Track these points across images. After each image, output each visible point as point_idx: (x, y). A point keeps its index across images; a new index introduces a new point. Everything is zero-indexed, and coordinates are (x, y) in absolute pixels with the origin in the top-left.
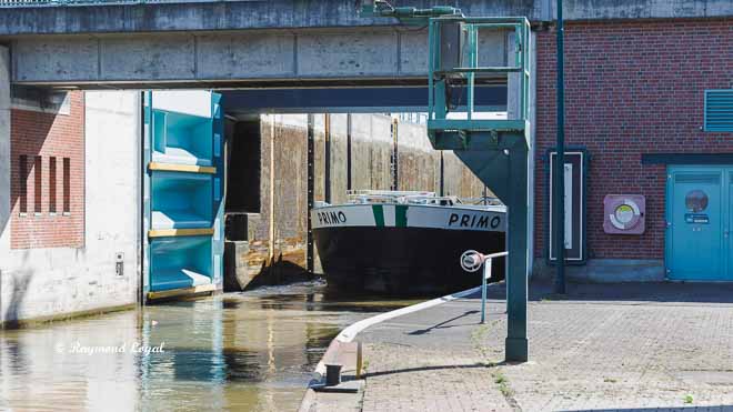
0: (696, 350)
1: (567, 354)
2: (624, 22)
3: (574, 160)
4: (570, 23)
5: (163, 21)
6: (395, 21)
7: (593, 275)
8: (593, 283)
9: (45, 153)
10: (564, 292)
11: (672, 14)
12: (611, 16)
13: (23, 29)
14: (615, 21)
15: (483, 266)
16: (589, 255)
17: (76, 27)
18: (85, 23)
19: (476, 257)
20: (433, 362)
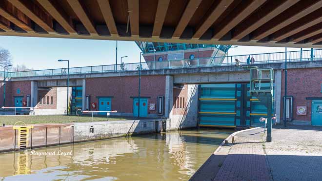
0: (314, 141)
1: (281, 140)
2: (302, 69)
3: (290, 99)
4: (289, 69)
5: (202, 71)
6: (243, 69)
7: (294, 124)
8: (293, 125)
9: (179, 96)
10: (286, 127)
11: (314, 67)
12: (299, 67)
13: (176, 73)
14: (300, 69)
15: (265, 121)
16: (293, 119)
17: (185, 72)
18: (187, 71)
19: (263, 119)
20: (250, 141)
